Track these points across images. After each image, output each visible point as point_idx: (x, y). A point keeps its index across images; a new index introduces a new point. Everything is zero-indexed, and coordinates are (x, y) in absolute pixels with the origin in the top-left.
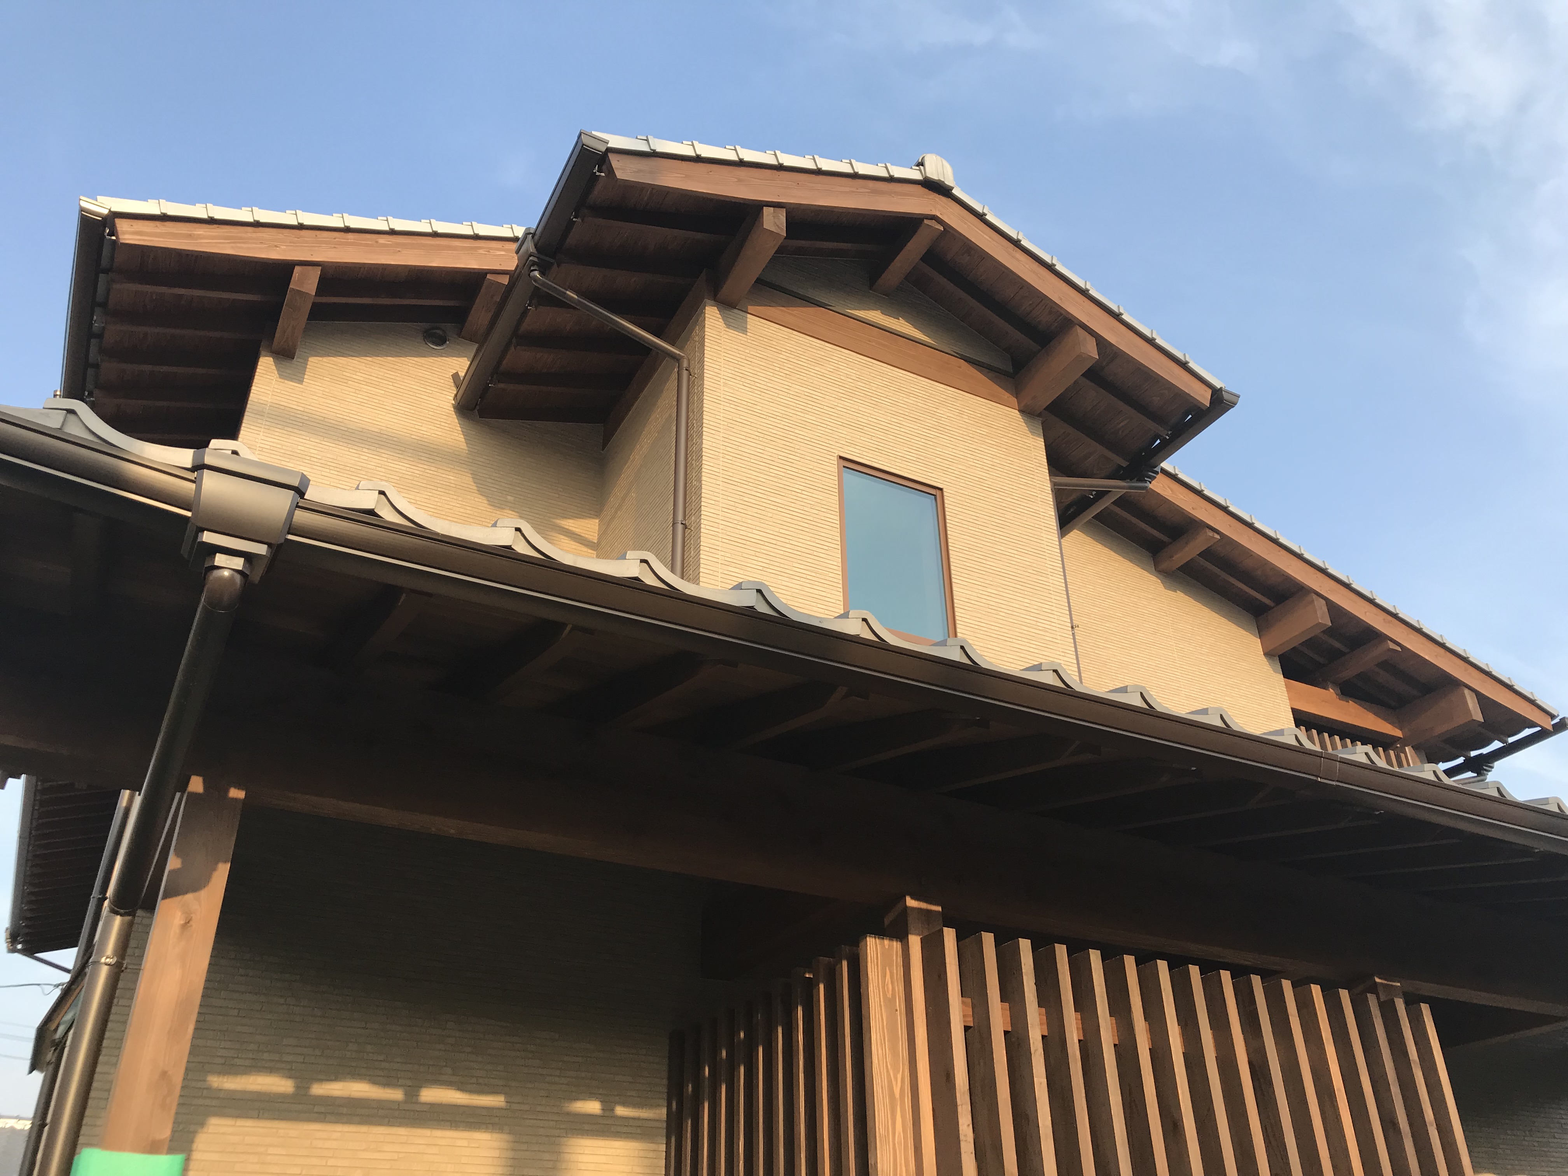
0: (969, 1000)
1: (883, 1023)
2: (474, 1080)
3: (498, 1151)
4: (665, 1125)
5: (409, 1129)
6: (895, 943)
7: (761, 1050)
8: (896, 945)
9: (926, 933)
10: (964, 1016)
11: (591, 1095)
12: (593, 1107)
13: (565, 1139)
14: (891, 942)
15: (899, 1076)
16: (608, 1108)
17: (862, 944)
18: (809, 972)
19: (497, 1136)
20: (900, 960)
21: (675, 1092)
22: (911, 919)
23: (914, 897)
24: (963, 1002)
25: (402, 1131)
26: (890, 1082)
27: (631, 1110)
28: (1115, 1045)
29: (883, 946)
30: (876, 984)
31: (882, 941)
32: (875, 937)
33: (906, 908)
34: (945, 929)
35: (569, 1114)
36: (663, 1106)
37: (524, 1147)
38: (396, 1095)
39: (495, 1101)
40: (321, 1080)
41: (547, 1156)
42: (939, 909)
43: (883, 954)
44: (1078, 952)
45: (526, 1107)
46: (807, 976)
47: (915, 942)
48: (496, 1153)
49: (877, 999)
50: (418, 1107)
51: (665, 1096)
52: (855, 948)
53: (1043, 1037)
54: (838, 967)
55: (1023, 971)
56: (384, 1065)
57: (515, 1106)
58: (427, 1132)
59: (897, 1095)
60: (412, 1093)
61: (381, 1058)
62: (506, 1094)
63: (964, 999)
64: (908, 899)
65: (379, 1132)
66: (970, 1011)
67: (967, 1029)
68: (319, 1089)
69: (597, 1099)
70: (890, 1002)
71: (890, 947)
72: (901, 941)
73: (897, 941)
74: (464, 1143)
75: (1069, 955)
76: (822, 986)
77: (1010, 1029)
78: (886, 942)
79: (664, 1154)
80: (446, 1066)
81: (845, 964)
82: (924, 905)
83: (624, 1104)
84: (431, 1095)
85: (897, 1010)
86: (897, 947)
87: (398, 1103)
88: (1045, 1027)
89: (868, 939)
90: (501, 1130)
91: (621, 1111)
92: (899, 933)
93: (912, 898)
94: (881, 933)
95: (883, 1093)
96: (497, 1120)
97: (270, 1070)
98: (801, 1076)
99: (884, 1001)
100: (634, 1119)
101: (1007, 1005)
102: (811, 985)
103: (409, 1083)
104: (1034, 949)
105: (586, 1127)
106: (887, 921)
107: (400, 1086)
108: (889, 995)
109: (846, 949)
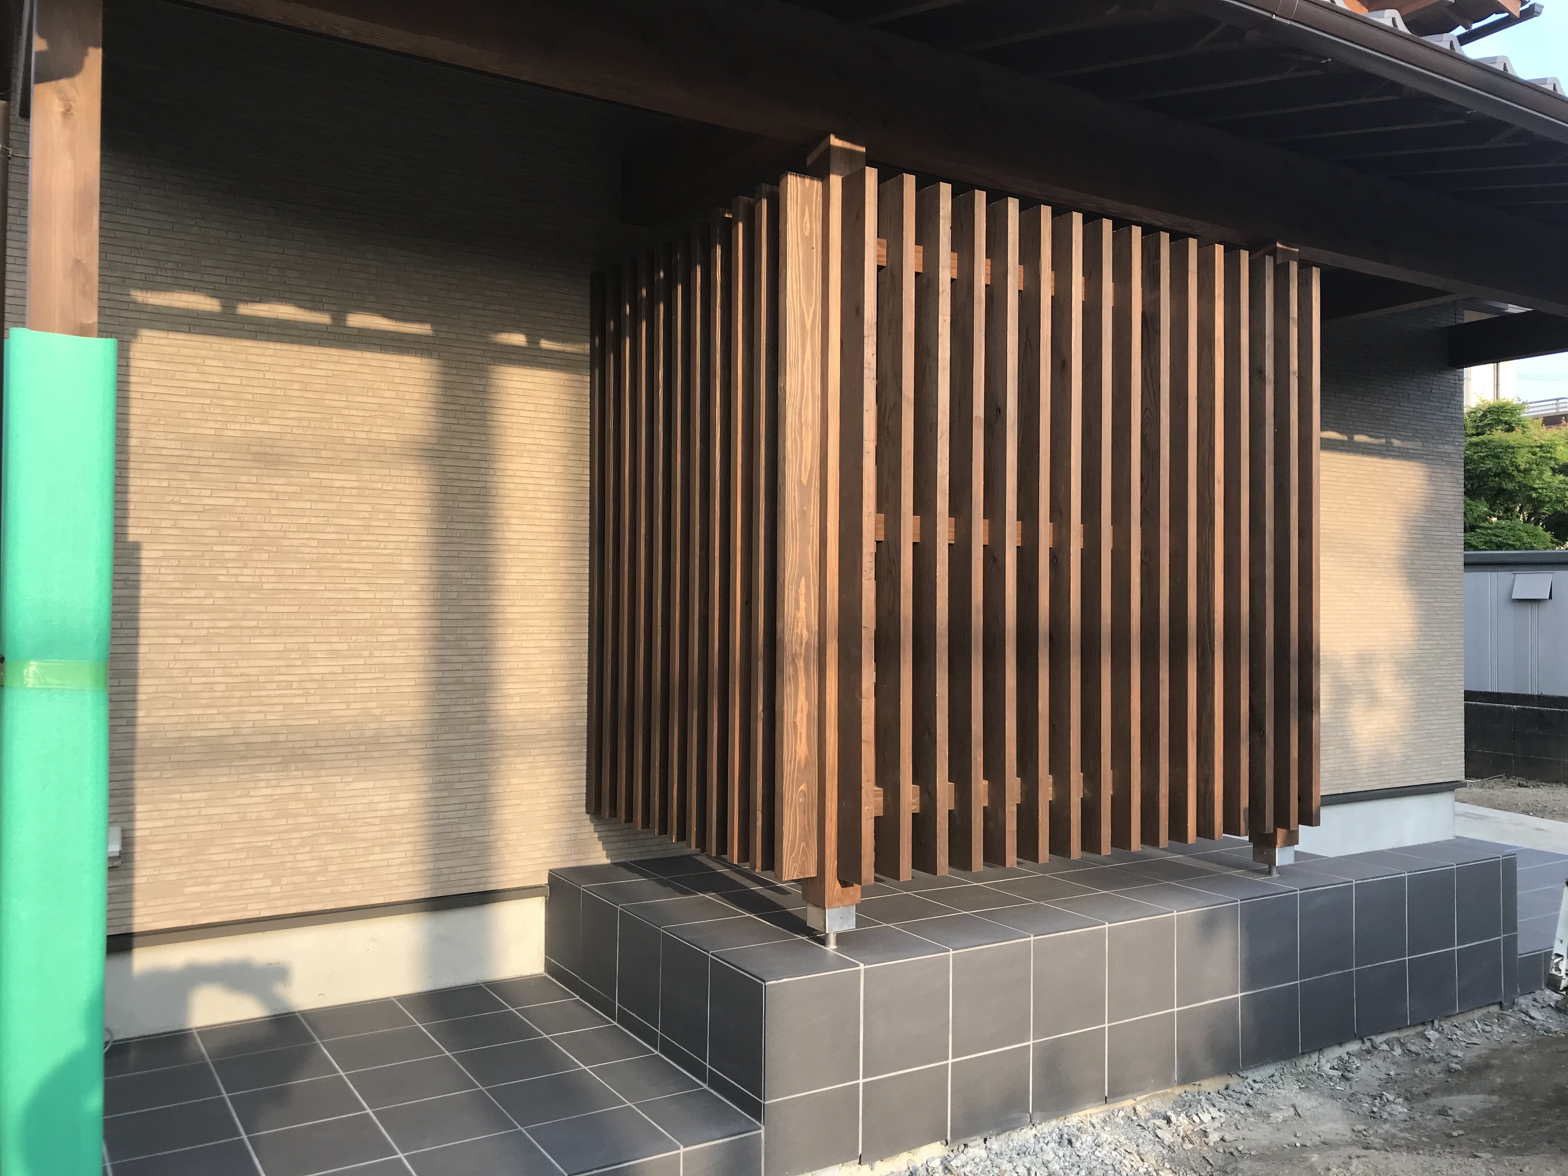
0: (884, 241)
1: (799, 259)
2: (399, 308)
3: (429, 374)
4: (588, 359)
5: (339, 350)
6: (816, 182)
7: (680, 288)
8: (817, 185)
9: (848, 173)
10: (878, 256)
11: (515, 328)
12: (518, 339)
13: (493, 367)
14: (812, 181)
15: (812, 310)
16: (533, 340)
17: (782, 183)
18: (729, 213)
19: (426, 360)
20: (820, 200)
21: (597, 329)
22: (834, 160)
23: (839, 136)
24: (878, 243)
25: (333, 351)
26: (802, 315)
27: (555, 343)
28: (1020, 291)
29: (804, 185)
30: (794, 222)
31: (803, 180)
32: (796, 176)
33: (830, 147)
34: (867, 168)
35: (495, 344)
36: (586, 342)
37: (455, 371)
38: (323, 319)
39: (423, 329)
40: (246, 302)
41: (477, 381)
42: (863, 150)
43: (803, 193)
44: (996, 200)
45: (454, 336)
46: (727, 216)
47: (836, 181)
48: (427, 376)
49: (795, 236)
50: (346, 331)
51: (588, 333)
52: (775, 187)
53: (952, 280)
54: (757, 206)
55: (941, 214)
56: (307, 290)
57: (442, 335)
58: (358, 354)
59: (808, 327)
60: (339, 318)
61: (304, 283)
62: (433, 324)
63: (880, 240)
64: (832, 137)
65: (310, 352)
66: (884, 252)
67: (880, 268)
68: (246, 309)
69: (521, 332)
70: (807, 241)
71: (811, 186)
72: (822, 181)
73: (818, 180)
74: (396, 365)
75: (988, 202)
76: (740, 225)
77: (921, 271)
78: (807, 181)
79: (589, 384)
80: (369, 294)
81: (764, 202)
82: (847, 145)
83: (549, 338)
84: (357, 320)
85: (813, 248)
86: (817, 188)
87: (327, 326)
88: (956, 271)
89: (789, 176)
90: (430, 356)
91: (545, 344)
92: (821, 173)
93: (836, 137)
94: (803, 171)
95: (795, 324)
96: (425, 346)
97: (194, 289)
98: (718, 310)
99: (801, 238)
100: (558, 352)
101: (921, 248)
102: (730, 226)
103: (335, 308)
104: (954, 195)
105: (513, 357)
106: (810, 161)
107: (327, 310)
108: (807, 233)
109: (766, 187)
